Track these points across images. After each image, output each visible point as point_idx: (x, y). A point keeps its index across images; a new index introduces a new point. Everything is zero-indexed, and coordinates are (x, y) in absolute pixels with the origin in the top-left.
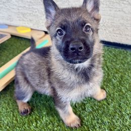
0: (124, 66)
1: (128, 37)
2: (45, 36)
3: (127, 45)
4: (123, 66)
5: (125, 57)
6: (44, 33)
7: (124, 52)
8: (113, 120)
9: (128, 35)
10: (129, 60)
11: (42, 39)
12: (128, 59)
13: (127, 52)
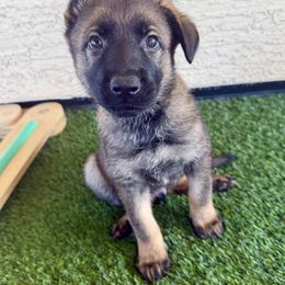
0: (221, 133)
1: (211, 70)
2: (23, 113)
3: (213, 88)
4: (218, 134)
5: (218, 114)
6: (18, 108)
7: (210, 104)
8: (239, 249)
9: (211, 66)
10: (226, 119)
11: (19, 123)
12: (223, 116)
13: (218, 103)
